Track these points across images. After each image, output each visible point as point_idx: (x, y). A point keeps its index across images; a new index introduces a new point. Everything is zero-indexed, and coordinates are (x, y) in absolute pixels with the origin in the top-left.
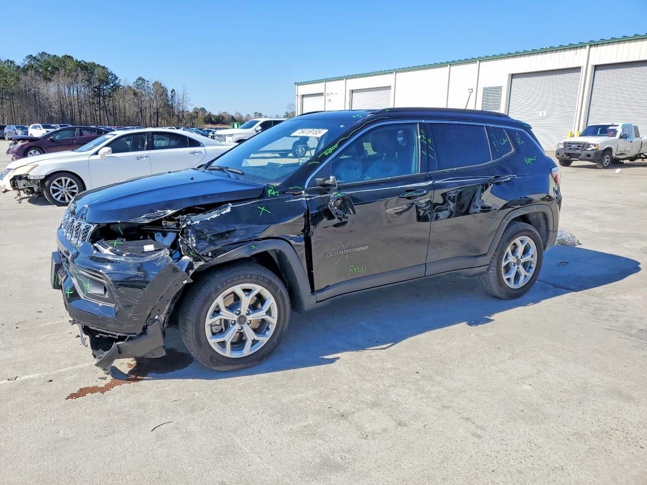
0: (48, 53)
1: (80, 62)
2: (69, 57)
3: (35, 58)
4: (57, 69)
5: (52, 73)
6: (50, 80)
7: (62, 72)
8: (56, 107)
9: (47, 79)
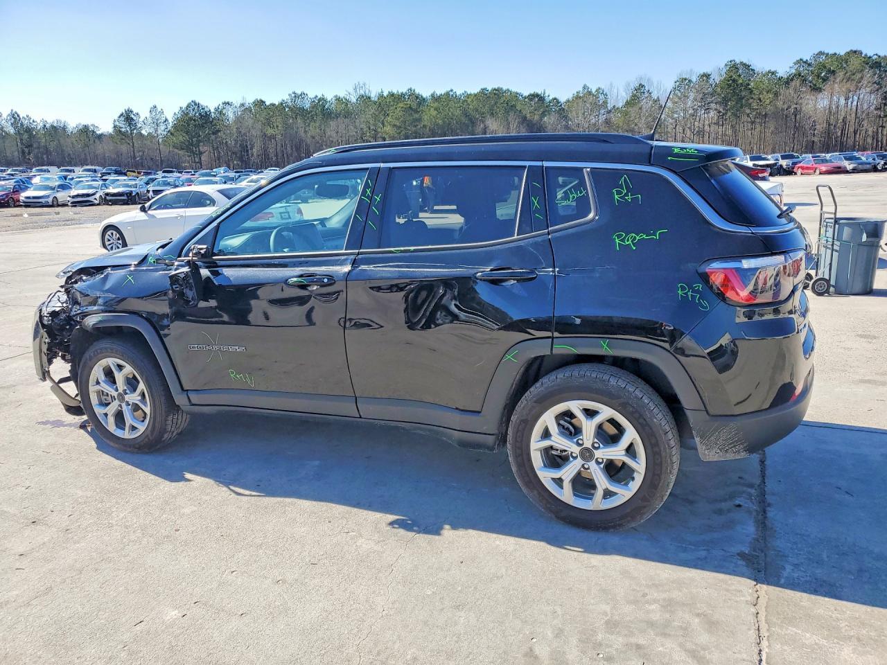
0: (826, 52)
1: (870, 57)
2: (855, 52)
3: (806, 62)
4: (833, 72)
5: (825, 80)
6: (819, 90)
7: (840, 75)
8: (820, 127)
9: (816, 89)
